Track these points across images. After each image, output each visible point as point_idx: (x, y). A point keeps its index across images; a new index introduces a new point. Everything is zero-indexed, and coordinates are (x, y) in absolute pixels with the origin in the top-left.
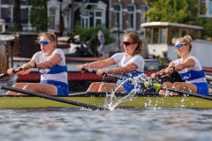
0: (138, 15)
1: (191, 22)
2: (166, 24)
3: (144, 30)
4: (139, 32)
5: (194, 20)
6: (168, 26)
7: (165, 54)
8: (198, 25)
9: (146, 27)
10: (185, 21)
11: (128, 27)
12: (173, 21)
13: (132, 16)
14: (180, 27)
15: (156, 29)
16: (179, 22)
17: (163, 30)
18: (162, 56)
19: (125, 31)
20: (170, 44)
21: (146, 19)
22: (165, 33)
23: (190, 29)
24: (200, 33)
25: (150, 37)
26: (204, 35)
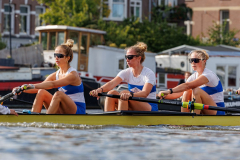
0: (32, 17)
1: (92, 26)
2: (64, 27)
3: (39, 34)
4: (33, 36)
5: (96, 23)
6: (67, 30)
8: (100, 29)
9: (41, 31)
10: (85, 24)
11: (20, 30)
12: (71, 25)
13: (25, 18)
14: (80, 31)
15: (53, 33)
16: (78, 26)
17: (61, 34)
19: (18, 35)
21: (41, 22)
22: (63, 37)
23: (91, 33)
24: (102, 38)
25: (46, 43)
26: (106, 40)
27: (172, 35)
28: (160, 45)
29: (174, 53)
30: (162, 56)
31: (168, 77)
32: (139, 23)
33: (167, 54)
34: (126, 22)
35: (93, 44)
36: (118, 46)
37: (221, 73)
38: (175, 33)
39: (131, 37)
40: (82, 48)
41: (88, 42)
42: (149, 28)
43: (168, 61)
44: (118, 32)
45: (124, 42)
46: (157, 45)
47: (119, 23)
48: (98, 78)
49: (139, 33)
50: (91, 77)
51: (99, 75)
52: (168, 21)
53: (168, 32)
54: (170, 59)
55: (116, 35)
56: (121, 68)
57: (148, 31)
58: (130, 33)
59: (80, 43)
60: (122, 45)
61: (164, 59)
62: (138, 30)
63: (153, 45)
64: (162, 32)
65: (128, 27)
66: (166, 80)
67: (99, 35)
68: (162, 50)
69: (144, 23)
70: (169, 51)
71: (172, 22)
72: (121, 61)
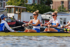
0: (4, 3)
1: (22, 6)
2: (14, 6)
3: (6, 8)
4: (4, 9)
5: (23, 5)
6: (15, 7)
7: (13, 17)
8: (25, 7)
9: (7, 7)
10: (20, 5)
11: (1, 7)
12: (16, 5)
13: (2, 3)
14: (18, 7)
15: (10, 8)
16: (18, 6)
17: (13, 8)
18: (12, 17)
20: (15, 13)
21: (7, 4)
22: (13, 9)
23: (22, 8)
24: (25, 9)
25: (8, 11)
26: (27, 10)
27: (46, 9)
28: (43, 12)
29: (47, 14)
30: (43, 15)
31: (45, 21)
32: (36, 5)
33: (45, 14)
34: (32, 5)
35: (23, 11)
36: (30, 12)
37: (61, 20)
38: (47, 8)
39: (34, 9)
40: (19, 12)
41: (21, 11)
42: (39, 7)
43: (45, 16)
44: (30, 8)
45: (32, 11)
46: (42, 12)
47: (30, 5)
48: (24, 22)
49: (37, 8)
50: (22, 21)
51: (24, 21)
52: (45, 4)
53: (45, 8)
54: (46, 16)
55: (29, 9)
56: (31, 18)
57: (39, 8)
58: (34, 8)
59: (19, 11)
60: (31, 12)
61: (44, 16)
62: (36, 7)
63: (41, 12)
64: (43, 8)
65: (33, 6)
66: (45, 22)
67: (24, 8)
68: (43, 13)
69: (38, 5)
70: (46, 13)
71: (46, 5)
72: (31, 17)
